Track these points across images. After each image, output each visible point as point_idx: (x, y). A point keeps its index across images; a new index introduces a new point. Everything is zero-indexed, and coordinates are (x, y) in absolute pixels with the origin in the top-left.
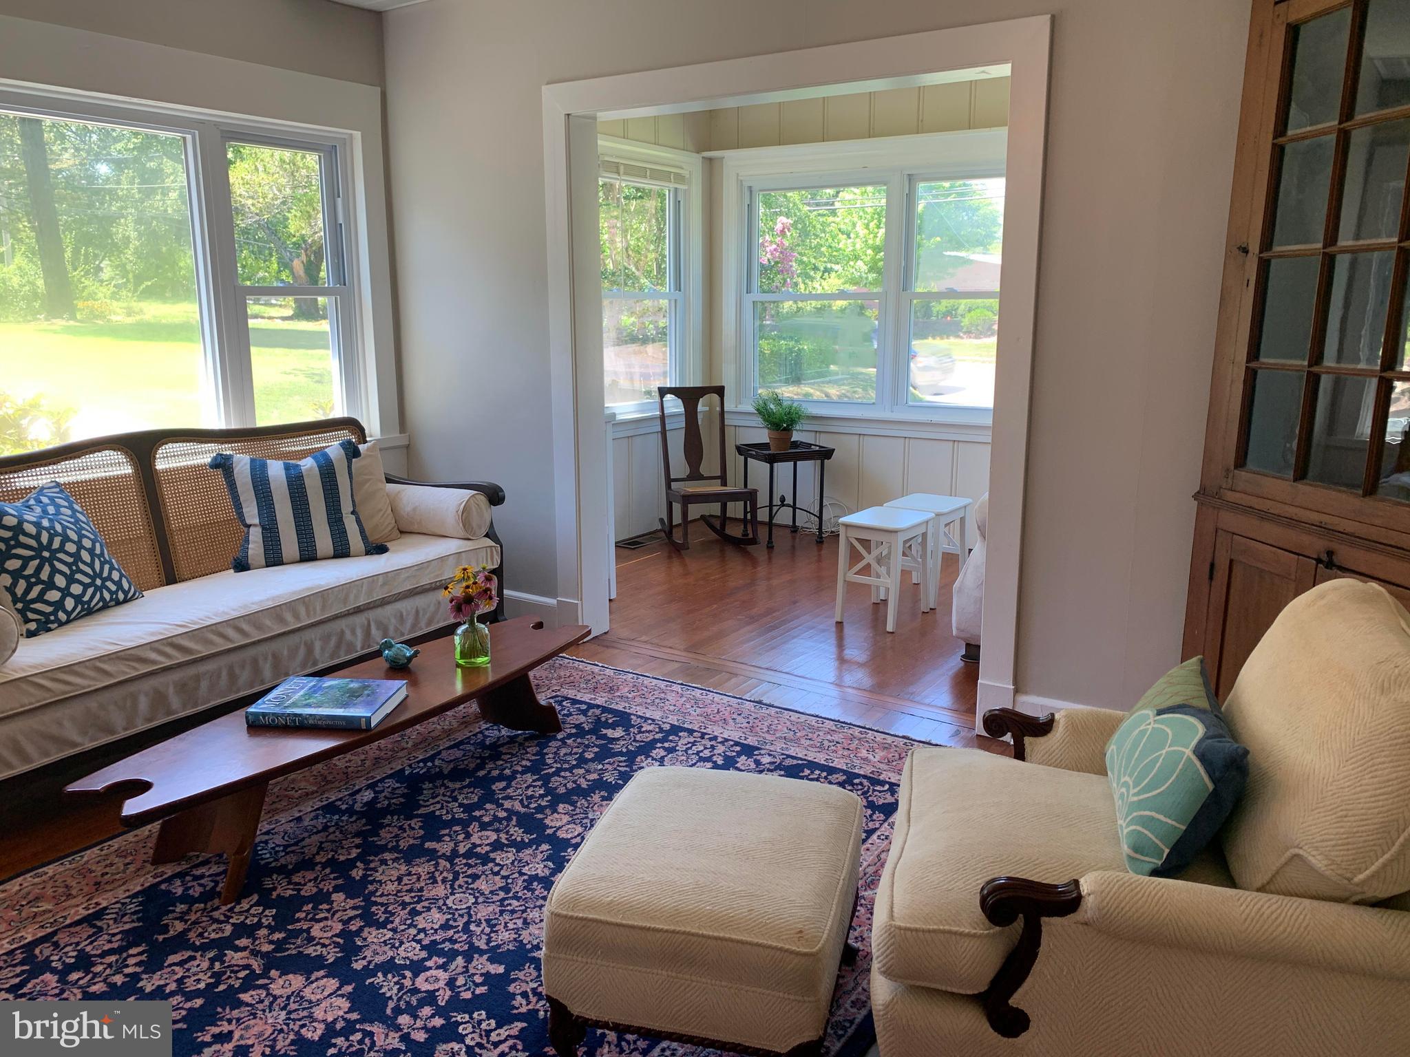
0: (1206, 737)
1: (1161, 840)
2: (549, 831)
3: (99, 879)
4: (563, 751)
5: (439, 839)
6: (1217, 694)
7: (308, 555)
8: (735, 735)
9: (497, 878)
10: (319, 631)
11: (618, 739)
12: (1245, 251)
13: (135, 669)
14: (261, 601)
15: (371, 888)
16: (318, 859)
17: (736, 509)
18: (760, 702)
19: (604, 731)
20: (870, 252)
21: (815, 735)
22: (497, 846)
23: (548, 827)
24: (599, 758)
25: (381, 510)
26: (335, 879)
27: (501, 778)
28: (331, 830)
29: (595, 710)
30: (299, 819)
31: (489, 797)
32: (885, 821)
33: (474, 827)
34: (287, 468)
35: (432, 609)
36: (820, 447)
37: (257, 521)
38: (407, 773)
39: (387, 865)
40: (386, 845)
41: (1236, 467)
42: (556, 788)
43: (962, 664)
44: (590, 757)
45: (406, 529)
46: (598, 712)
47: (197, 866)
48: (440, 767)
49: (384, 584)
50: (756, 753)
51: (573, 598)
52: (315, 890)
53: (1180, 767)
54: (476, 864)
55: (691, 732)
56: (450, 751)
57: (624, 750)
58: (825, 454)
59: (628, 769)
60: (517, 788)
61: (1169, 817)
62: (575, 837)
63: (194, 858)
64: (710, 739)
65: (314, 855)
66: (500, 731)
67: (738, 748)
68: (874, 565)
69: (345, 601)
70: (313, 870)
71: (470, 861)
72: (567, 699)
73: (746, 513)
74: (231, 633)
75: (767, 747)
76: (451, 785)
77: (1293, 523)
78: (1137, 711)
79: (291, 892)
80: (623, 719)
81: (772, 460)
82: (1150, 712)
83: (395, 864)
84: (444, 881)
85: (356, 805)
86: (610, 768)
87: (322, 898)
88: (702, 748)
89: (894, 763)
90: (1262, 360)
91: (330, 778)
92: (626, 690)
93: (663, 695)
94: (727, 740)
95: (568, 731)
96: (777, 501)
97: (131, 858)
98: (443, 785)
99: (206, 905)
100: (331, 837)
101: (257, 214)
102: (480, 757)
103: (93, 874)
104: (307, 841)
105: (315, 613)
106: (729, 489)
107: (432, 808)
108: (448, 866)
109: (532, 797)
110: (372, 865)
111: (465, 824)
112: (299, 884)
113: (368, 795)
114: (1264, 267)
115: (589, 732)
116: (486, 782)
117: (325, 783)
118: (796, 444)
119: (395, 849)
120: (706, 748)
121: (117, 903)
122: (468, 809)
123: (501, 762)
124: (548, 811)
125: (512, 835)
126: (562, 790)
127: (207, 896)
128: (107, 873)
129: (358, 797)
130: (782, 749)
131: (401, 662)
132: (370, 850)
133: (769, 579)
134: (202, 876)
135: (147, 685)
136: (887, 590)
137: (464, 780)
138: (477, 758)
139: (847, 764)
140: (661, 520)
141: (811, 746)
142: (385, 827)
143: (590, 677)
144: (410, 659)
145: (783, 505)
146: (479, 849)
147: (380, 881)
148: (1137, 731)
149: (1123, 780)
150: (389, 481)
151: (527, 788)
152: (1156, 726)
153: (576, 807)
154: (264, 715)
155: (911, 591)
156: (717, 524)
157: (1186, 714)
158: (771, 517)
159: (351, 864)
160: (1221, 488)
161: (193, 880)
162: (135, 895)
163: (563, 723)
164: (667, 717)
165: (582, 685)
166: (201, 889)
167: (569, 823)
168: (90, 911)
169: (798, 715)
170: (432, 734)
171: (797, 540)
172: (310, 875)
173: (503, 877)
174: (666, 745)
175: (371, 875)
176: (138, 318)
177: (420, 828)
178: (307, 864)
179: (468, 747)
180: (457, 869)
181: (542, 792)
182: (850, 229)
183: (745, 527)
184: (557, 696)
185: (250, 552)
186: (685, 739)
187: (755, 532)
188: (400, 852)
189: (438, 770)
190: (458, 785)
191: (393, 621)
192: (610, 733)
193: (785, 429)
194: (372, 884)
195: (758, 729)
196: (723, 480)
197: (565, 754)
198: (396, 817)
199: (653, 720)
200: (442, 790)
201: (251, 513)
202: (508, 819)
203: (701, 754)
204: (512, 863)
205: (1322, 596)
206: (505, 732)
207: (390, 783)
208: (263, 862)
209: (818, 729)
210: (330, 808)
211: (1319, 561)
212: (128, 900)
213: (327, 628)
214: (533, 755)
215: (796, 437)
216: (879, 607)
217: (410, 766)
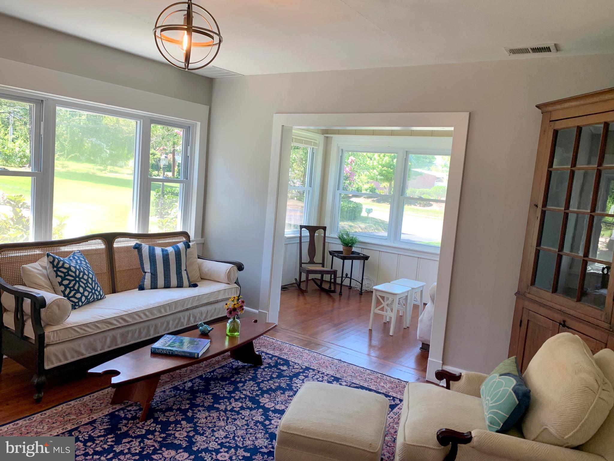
0: (516, 385)
1: (500, 420)
2: (262, 404)
3: (91, 408)
4: (264, 373)
5: (220, 404)
6: (521, 371)
7: (167, 286)
8: (332, 373)
9: (244, 421)
10: (172, 317)
11: (285, 370)
12: (537, 206)
13: (108, 327)
14: (154, 304)
15: (196, 420)
16: (174, 407)
17: (327, 277)
18: (340, 360)
19: (279, 367)
20: (380, 166)
21: (363, 375)
22: (242, 408)
23: (260, 403)
24: (279, 377)
25: (195, 269)
26: (181, 415)
27: (241, 382)
28: (177, 397)
29: (275, 358)
30: (164, 391)
31: (236, 389)
32: (391, 411)
33: (232, 400)
34: (163, 250)
35: (213, 311)
36: (364, 255)
37: (149, 271)
38: (204, 377)
39: (201, 412)
40: (199, 404)
41: (531, 285)
42: (263, 388)
43: (420, 351)
44: (275, 377)
45: (204, 278)
46: (276, 358)
47: (128, 406)
48: (216, 375)
49: (198, 300)
50: (340, 380)
51: (266, 311)
52: (174, 419)
53: (507, 395)
54: (235, 415)
55: (314, 370)
56: (219, 369)
57: (288, 375)
58: (366, 258)
59: (290, 383)
60: (247, 387)
61: (503, 412)
62: (272, 407)
63: (126, 403)
64: (322, 374)
65: (172, 406)
66: (238, 363)
67: (333, 378)
68: (386, 307)
69: (183, 306)
70: (173, 412)
71: (232, 413)
72: (264, 352)
73: (331, 279)
74: (142, 315)
75: (344, 379)
76: (222, 383)
77: (551, 308)
78: (492, 374)
79: (165, 419)
80: (286, 363)
81: (344, 258)
82: (497, 375)
83: (204, 412)
84: (223, 420)
85: (186, 388)
86: (283, 381)
87: (177, 422)
88: (318, 377)
89: (394, 389)
90: (542, 246)
91: (174, 376)
92: (287, 350)
93: (301, 354)
94: (328, 375)
95: (265, 365)
96: (344, 276)
97: (102, 401)
98: (218, 383)
99: (134, 421)
100: (178, 399)
101: (128, 133)
102: (232, 373)
103: (89, 406)
104: (168, 400)
105: (172, 309)
106: (325, 269)
107: (215, 392)
108: (224, 414)
109: (253, 390)
110: (195, 412)
111: (229, 399)
112: (168, 416)
113: (190, 384)
114: (543, 213)
115: (273, 367)
116: (235, 383)
117: (173, 379)
118: (353, 253)
119: (203, 406)
120: (320, 377)
121: (100, 418)
122: (229, 393)
123: (240, 376)
124: (260, 396)
125: (247, 405)
126: (265, 389)
127: (134, 418)
128: (94, 406)
129: (186, 384)
130: (350, 380)
131: (206, 332)
132: (193, 406)
133: (339, 308)
134: (130, 410)
135: (111, 333)
136: (391, 318)
137: (226, 381)
138: (230, 373)
139: (376, 388)
140: (296, 279)
141: (362, 380)
142: (198, 397)
143: (272, 344)
144: (209, 331)
145: (347, 277)
146: (235, 409)
147: (199, 418)
148: (493, 381)
149: (487, 398)
150: (199, 258)
151: (251, 387)
152: (499, 380)
153: (271, 396)
154: (158, 349)
155: (400, 319)
156: (319, 283)
157: (510, 376)
158: (342, 282)
159: (187, 410)
160: (525, 292)
161: (127, 412)
162: (106, 416)
163: (263, 362)
164: (304, 363)
165: (269, 347)
166: (131, 415)
167: (269, 402)
168: (90, 420)
169: (356, 367)
170: (212, 362)
171: (351, 292)
172: (172, 413)
173: (246, 420)
174: (304, 374)
175: (195, 415)
176: (67, 169)
177: (212, 399)
178: (170, 409)
179: (226, 368)
180: (228, 416)
181: (257, 389)
182: (372, 156)
183: (330, 285)
184: (259, 351)
185: (145, 283)
186: (311, 373)
187: (335, 288)
188: (205, 407)
189: (215, 376)
190: (224, 383)
191: (199, 314)
192: (281, 367)
193: (350, 246)
194: (196, 419)
195: (340, 371)
196: (323, 265)
197: (265, 375)
198: (202, 394)
199: (298, 364)
200: (218, 385)
201: (147, 267)
202: (245, 398)
203: (318, 379)
204: (249, 415)
205: (558, 338)
206: (240, 363)
207: (197, 380)
208: (153, 407)
209: (364, 373)
210: (176, 388)
211: (560, 324)
212: (104, 417)
213: (175, 316)
214: (252, 374)
215: (354, 249)
216: (386, 325)
217: (205, 374)
